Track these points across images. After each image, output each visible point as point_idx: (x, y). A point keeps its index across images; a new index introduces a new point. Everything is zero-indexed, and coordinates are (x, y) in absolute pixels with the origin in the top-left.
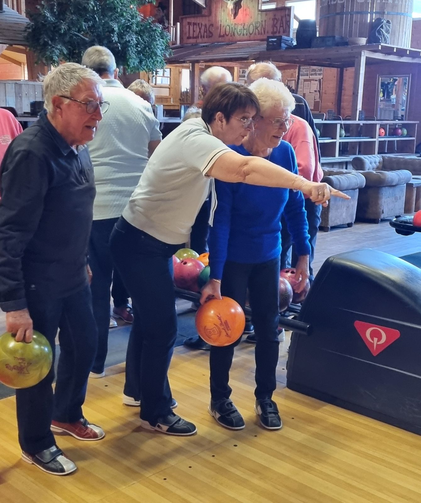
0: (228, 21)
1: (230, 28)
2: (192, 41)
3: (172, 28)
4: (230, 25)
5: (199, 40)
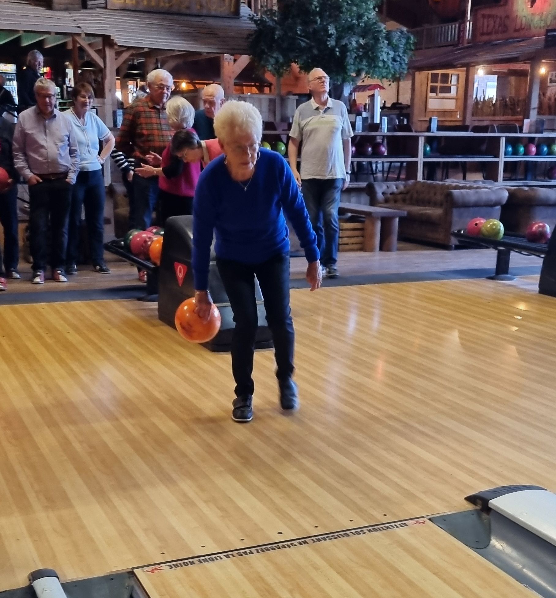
0: (524, 10)
1: (527, 19)
2: (486, 38)
3: (468, 23)
4: (526, 15)
5: (493, 37)
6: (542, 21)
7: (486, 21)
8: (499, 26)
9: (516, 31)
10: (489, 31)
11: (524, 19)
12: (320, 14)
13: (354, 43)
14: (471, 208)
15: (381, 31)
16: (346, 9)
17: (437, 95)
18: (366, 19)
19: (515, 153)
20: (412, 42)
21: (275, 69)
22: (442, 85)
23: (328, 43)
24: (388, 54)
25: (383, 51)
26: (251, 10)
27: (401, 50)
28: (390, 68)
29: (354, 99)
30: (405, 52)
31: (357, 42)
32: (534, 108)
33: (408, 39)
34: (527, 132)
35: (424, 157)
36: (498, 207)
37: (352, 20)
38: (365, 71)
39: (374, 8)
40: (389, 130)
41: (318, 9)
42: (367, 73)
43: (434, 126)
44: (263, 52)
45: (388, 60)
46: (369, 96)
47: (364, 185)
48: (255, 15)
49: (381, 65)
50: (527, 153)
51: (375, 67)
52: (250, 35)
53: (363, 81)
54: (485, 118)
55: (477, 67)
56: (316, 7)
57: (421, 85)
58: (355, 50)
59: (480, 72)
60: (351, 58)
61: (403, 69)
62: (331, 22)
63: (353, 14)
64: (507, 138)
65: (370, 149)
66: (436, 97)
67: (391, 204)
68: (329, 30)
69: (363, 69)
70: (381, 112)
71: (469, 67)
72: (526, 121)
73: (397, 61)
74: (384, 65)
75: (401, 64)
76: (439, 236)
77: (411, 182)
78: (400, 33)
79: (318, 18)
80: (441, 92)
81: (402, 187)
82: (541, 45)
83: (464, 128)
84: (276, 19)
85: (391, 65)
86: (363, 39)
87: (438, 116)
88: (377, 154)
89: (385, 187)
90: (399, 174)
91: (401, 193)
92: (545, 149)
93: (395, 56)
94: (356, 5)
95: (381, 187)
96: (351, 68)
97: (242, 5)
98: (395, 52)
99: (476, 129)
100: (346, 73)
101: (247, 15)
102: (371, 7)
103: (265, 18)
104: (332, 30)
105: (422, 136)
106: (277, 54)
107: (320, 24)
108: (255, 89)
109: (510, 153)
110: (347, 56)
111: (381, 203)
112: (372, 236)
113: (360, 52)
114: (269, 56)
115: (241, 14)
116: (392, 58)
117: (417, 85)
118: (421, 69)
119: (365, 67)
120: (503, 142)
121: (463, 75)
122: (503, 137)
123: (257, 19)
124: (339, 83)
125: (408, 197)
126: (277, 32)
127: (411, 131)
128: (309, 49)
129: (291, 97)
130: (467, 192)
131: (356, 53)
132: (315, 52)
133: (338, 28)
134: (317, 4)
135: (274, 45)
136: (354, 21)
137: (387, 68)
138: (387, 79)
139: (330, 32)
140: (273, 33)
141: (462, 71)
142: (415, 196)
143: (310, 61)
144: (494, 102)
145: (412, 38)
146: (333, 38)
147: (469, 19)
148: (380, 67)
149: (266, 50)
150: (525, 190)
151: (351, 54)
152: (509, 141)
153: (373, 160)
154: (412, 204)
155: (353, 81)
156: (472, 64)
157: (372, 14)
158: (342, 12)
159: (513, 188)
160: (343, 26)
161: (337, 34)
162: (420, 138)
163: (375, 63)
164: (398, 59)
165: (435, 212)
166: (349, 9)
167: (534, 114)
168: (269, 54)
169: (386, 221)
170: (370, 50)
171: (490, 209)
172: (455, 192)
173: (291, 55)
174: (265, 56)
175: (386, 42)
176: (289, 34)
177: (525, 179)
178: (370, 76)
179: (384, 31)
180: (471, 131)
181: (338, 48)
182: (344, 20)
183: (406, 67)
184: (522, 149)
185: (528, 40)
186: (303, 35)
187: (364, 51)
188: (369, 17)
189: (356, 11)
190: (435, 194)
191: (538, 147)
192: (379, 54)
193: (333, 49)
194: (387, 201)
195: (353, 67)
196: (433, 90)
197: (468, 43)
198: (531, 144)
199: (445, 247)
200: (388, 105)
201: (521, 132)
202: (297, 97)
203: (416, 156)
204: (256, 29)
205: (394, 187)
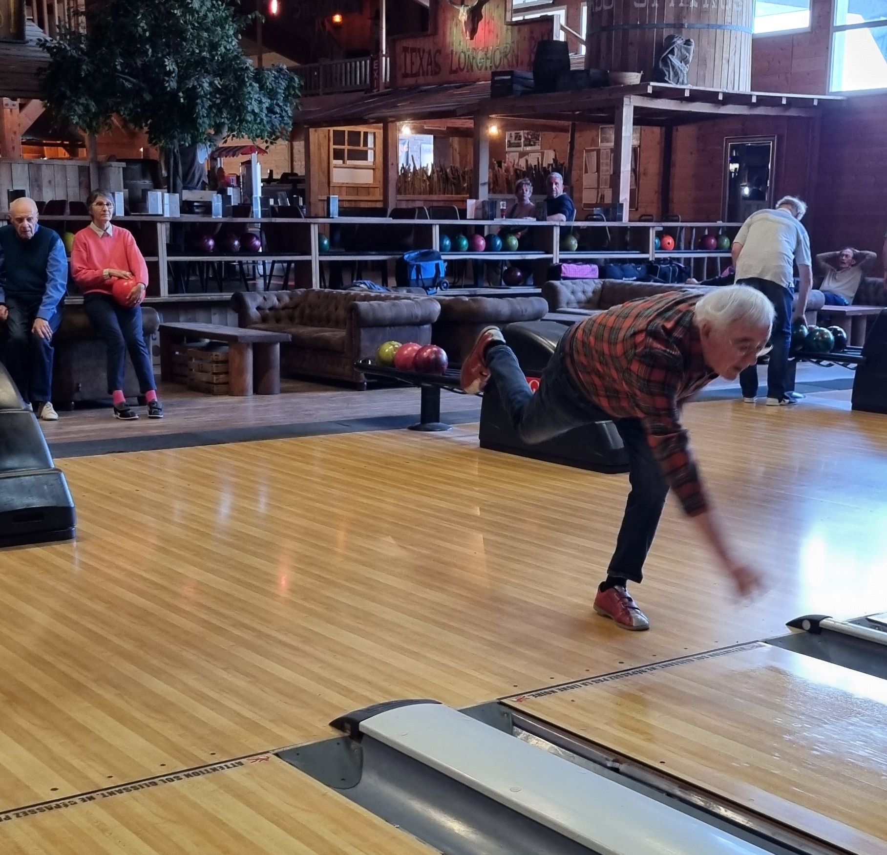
0: (462, 43)
1: (465, 56)
2: (410, 81)
3: (384, 59)
4: (465, 50)
5: (421, 80)
6: (487, 58)
7: (408, 56)
8: (428, 65)
9: (452, 72)
10: (414, 72)
11: (463, 55)
12: (151, 40)
13: (206, 85)
14: (388, 328)
15: (247, 68)
16: (191, 34)
17: (344, 163)
18: (224, 50)
19: (456, 248)
20: (296, 86)
21: (85, 121)
22: (350, 147)
23: (167, 85)
24: (260, 102)
25: (251, 99)
26: (44, 32)
27: (281, 97)
28: (265, 122)
29: (221, 167)
30: (286, 99)
31: (211, 84)
32: (484, 184)
33: (291, 80)
34: (473, 217)
35: (319, 255)
36: (427, 327)
37: (200, 52)
38: (226, 127)
39: (235, 34)
40: (263, 216)
41: (147, 34)
42: (231, 130)
43: (334, 208)
44: (63, 96)
45: (261, 111)
46: (242, 163)
47: (227, 296)
48: (49, 39)
49: (250, 118)
50: (472, 248)
51: (241, 121)
52: (40, 70)
53: (225, 142)
54: (416, 197)
55: (398, 124)
56: (145, 31)
57: (319, 149)
58: (208, 96)
59: (406, 130)
60: (203, 107)
61: (287, 124)
62: (169, 54)
63: (202, 43)
64: (441, 226)
65: (236, 243)
66: (344, 165)
67: (272, 324)
68: (166, 66)
69: (224, 123)
70: (262, 187)
71: (387, 124)
72: (471, 203)
73: (277, 113)
74: (255, 120)
75: (282, 117)
76: (344, 370)
77: (300, 291)
78: (277, 72)
79: (148, 47)
80: (349, 159)
81: (286, 299)
82: (487, 94)
83: (381, 213)
84: (82, 46)
85: (265, 119)
86: (221, 80)
87: (340, 195)
88: (247, 249)
89: (260, 299)
90: (286, 281)
91: (285, 308)
92: (499, 242)
93: (271, 105)
94: (207, 30)
95: (255, 299)
96: (204, 122)
97: (28, 23)
98: (271, 99)
99: (397, 213)
100: (198, 130)
101: (35, 38)
102: (231, 32)
103: (65, 45)
104: (170, 65)
105: (314, 224)
106: (86, 100)
107: (152, 56)
108: (62, 152)
109: (449, 248)
110: (197, 104)
111: (256, 323)
112: (241, 372)
113: (217, 98)
114: (73, 101)
115: (27, 38)
116: (267, 108)
117: (313, 148)
118: (317, 124)
119: (226, 121)
120: (436, 231)
121: (380, 133)
122: (436, 225)
123: (53, 46)
124: (187, 145)
125: (297, 313)
126: (84, 67)
127: (300, 217)
128: (137, 92)
129: (114, 164)
130: (379, 305)
131: (211, 101)
132: (148, 97)
133: (181, 63)
134: (145, 27)
135: (80, 85)
136: (205, 53)
137: (260, 123)
138: (262, 139)
139: (168, 69)
140: (78, 68)
141: (377, 128)
142: (307, 311)
143: (139, 110)
144: (429, 174)
145: (296, 79)
146: (173, 77)
147: (384, 53)
148: (247, 122)
149: (68, 93)
150: (466, 302)
151: (202, 102)
152: (444, 229)
153: (244, 259)
154: (304, 324)
155: (210, 141)
156: (391, 119)
157: (233, 44)
158: (185, 40)
159: (447, 298)
160: (188, 60)
161: (179, 71)
162: (312, 226)
163: (240, 116)
164: (277, 110)
165: (335, 334)
166: (195, 35)
167: (484, 193)
168: (73, 98)
169: (261, 349)
170: (232, 96)
171: (416, 328)
172: (363, 305)
173: (110, 102)
174: (66, 102)
175: (256, 85)
176: (104, 70)
177: (476, 285)
178: (235, 133)
179: (252, 69)
180: (390, 217)
181: (183, 93)
182: (188, 51)
183: (291, 123)
184: (465, 242)
185: (469, 85)
186: (127, 71)
187: (223, 97)
188: (228, 48)
189: (206, 38)
190: (336, 309)
191: (489, 239)
192: (247, 103)
193: (174, 94)
194: (264, 319)
195: (207, 121)
196: (338, 155)
197: (386, 88)
198: (478, 236)
199: (353, 386)
200: (276, 176)
201: (463, 216)
202: (124, 164)
203: (309, 253)
204: (51, 60)
205: (275, 299)
